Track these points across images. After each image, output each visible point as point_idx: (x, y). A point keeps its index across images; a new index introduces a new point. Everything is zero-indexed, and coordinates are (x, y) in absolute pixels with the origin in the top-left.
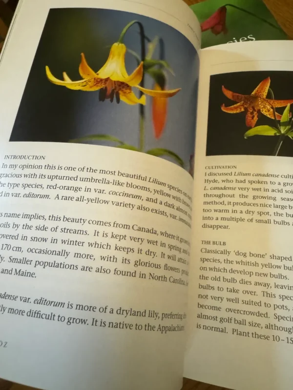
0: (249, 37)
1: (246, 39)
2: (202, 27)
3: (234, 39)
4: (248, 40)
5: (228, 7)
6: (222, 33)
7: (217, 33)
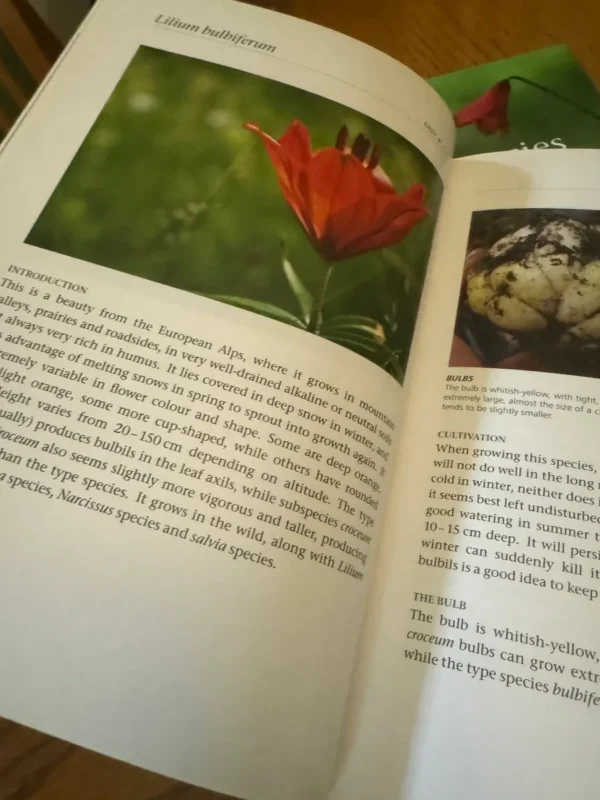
0: (553, 142)
1: (547, 145)
2: (456, 119)
3: (523, 144)
4: (552, 147)
5: (512, 82)
6: (498, 133)
7: (489, 132)
